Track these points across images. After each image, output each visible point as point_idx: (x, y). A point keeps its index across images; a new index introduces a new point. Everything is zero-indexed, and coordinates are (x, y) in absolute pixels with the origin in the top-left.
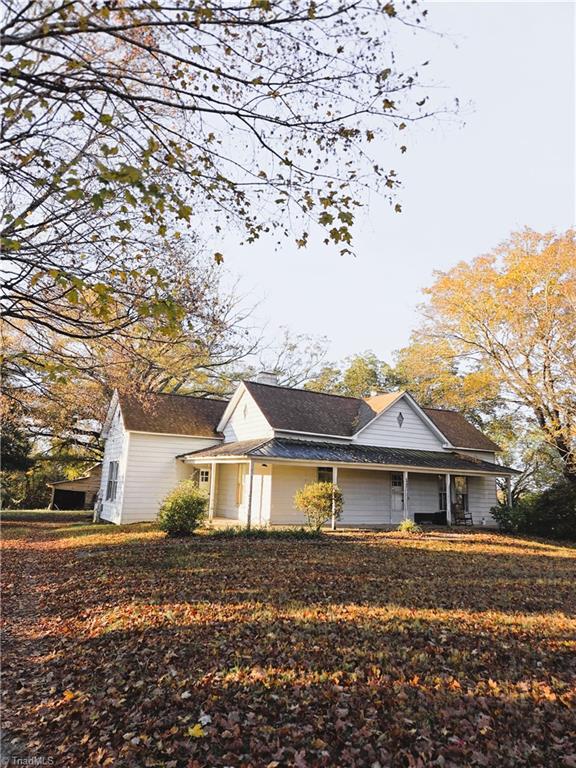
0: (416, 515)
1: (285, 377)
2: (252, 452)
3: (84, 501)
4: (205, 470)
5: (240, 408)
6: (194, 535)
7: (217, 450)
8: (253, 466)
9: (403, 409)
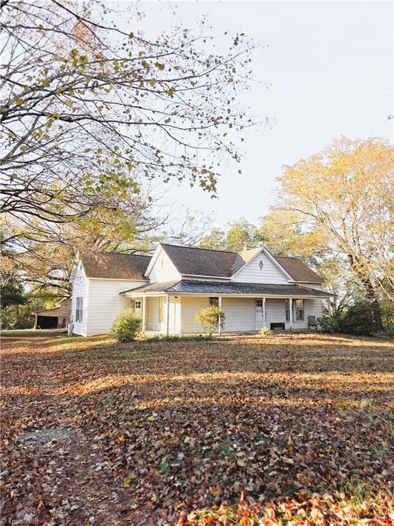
0: (271, 324)
1: (187, 238)
2: (168, 290)
3: (57, 323)
4: (138, 301)
5: (159, 261)
6: (135, 341)
7: (146, 288)
8: (169, 298)
9: (262, 258)
